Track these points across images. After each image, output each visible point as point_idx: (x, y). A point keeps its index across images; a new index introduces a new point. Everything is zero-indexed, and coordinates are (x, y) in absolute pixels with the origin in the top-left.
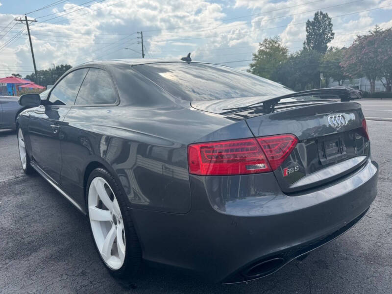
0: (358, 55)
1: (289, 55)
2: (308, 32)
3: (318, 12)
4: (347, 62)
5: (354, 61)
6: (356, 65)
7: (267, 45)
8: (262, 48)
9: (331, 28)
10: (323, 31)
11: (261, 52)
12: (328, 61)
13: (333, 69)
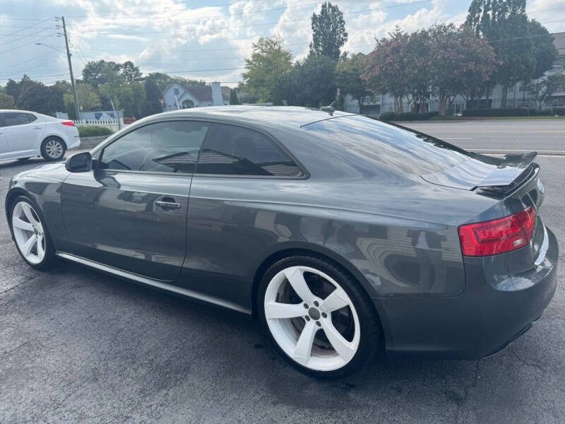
0: (381, 65)
1: (294, 62)
2: (314, 31)
3: (326, 3)
4: (370, 74)
5: (377, 73)
6: (379, 77)
7: (264, 47)
8: (257, 52)
9: (343, 26)
10: (334, 30)
11: (256, 56)
12: (344, 72)
13: (352, 84)
